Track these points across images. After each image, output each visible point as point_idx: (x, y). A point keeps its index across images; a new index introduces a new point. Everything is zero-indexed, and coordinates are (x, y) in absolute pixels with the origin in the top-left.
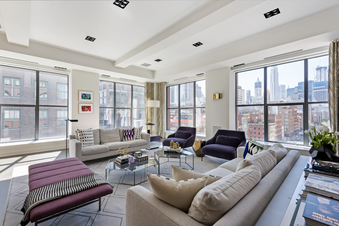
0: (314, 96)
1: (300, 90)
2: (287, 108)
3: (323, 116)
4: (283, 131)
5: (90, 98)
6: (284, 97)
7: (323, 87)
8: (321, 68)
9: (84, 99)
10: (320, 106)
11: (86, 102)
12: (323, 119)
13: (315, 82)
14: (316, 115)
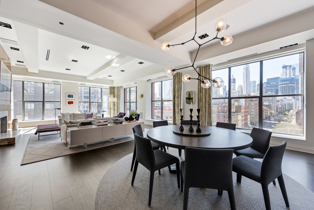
0: (281, 91)
1: (268, 85)
2: (253, 101)
3: (286, 107)
4: (249, 120)
5: (73, 97)
6: (254, 91)
7: (288, 82)
8: (287, 66)
9: (69, 97)
10: (285, 98)
11: (70, 99)
12: (286, 109)
13: (281, 78)
14: (280, 106)
